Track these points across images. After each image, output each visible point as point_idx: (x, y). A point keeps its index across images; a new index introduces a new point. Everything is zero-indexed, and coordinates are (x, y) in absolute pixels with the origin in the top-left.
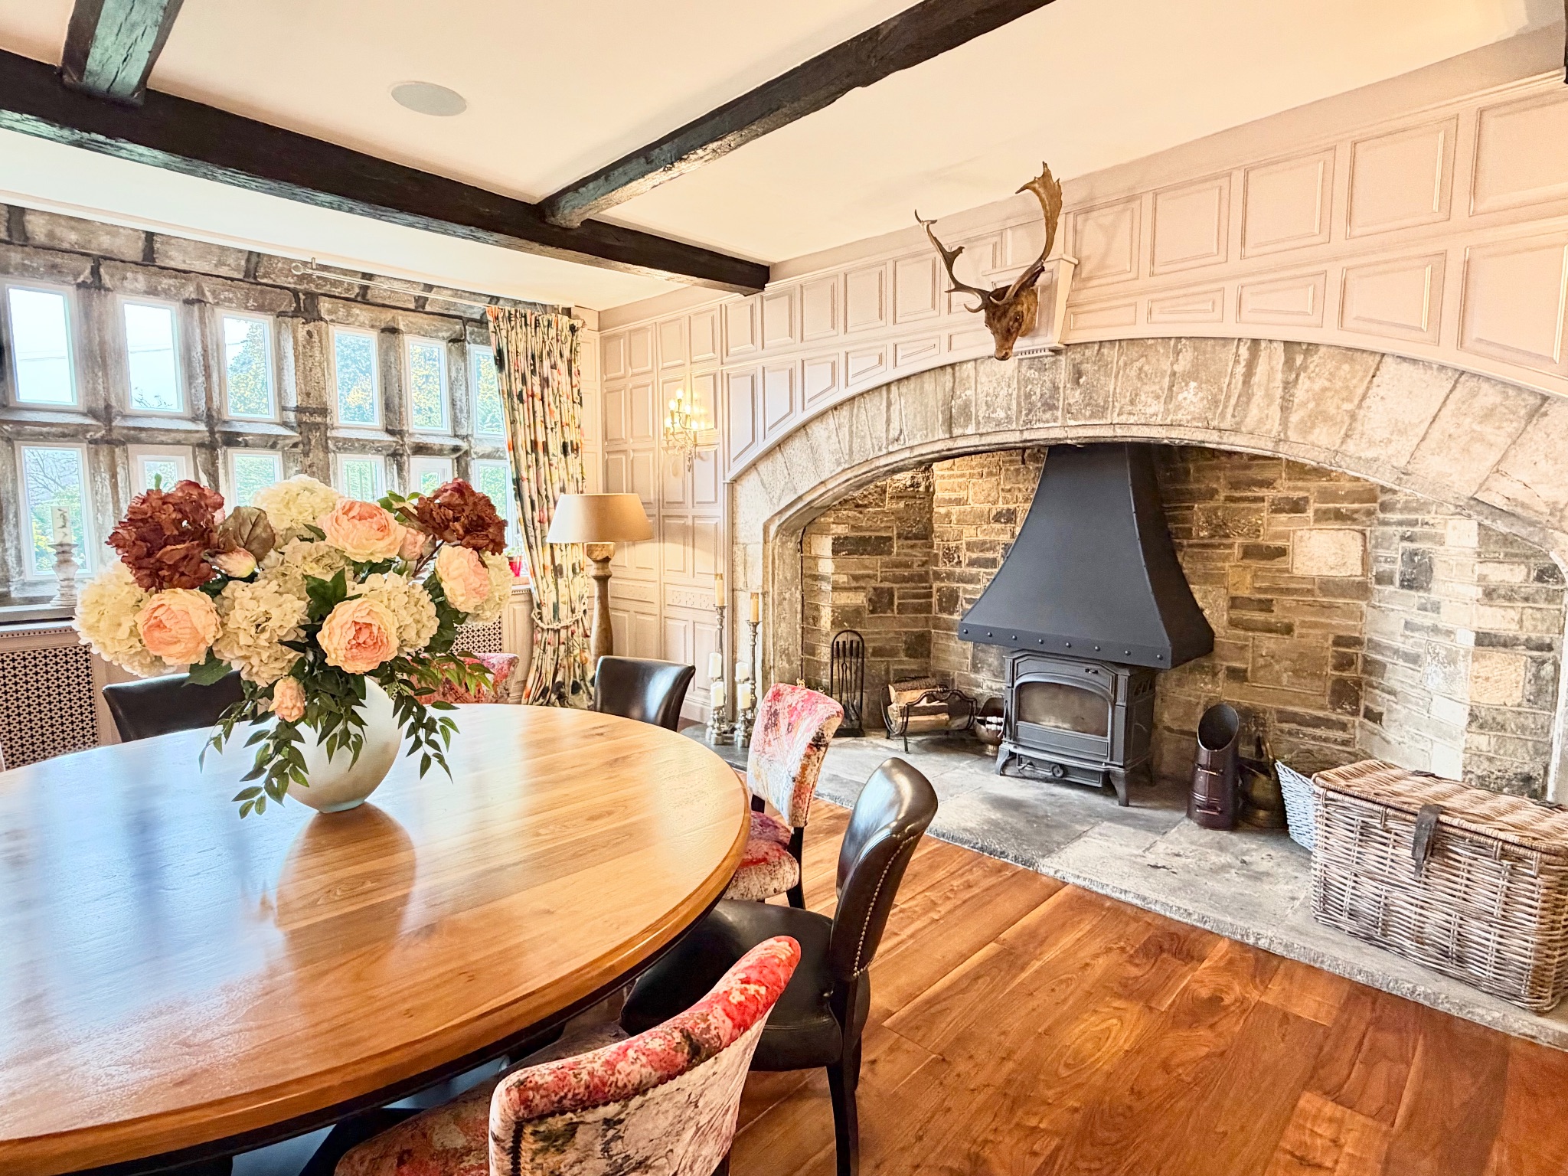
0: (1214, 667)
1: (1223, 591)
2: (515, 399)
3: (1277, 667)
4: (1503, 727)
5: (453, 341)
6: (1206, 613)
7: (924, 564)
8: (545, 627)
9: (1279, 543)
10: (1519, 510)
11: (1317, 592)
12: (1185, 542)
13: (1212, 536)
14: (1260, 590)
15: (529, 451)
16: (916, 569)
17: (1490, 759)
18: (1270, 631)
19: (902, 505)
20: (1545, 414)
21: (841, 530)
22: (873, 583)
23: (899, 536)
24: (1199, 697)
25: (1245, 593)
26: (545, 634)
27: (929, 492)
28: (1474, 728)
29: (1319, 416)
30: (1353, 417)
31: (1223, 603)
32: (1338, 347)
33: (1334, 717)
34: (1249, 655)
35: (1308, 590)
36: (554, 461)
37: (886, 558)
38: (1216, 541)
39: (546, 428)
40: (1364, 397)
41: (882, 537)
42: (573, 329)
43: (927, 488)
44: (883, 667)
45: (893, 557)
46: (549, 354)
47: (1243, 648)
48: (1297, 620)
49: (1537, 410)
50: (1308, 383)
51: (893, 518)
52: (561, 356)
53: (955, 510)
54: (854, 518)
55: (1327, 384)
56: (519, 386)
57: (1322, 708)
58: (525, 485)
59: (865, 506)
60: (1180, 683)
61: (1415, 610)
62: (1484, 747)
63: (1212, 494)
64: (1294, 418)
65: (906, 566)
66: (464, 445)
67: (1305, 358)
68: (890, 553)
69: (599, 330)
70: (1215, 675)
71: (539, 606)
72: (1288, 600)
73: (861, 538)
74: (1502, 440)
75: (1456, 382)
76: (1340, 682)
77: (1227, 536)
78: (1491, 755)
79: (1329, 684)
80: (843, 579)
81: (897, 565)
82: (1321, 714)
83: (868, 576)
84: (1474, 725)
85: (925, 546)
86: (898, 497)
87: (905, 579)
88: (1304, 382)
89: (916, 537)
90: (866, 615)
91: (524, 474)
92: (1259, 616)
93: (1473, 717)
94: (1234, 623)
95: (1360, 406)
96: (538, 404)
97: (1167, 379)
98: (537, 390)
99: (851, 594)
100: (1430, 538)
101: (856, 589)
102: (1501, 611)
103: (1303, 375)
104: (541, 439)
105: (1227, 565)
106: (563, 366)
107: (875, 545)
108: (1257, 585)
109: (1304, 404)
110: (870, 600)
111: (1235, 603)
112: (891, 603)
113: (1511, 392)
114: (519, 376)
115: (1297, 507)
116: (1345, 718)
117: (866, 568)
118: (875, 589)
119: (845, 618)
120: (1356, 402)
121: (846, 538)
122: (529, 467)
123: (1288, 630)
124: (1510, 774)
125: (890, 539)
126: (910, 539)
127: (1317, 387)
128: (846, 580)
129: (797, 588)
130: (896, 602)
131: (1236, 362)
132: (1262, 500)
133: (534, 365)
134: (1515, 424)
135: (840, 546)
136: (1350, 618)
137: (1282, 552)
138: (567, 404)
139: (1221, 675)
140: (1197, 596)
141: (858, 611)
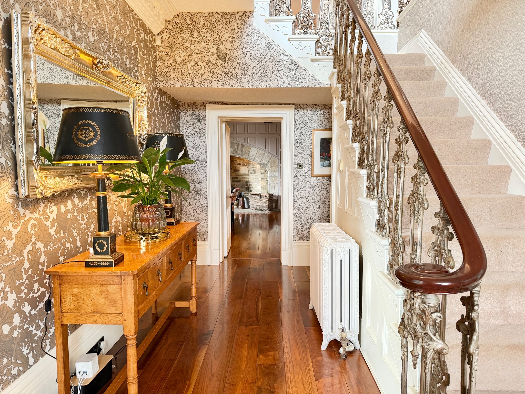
9: (238, 169)
14: (236, 176)
35: (242, 175)
61: (254, 176)
72: (240, 177)
76: (247, 188)
88: (244, 149)
92: (236, 180)
100: (255, 167)
115: (240, 164)
120: (249, 152)
123: (240, 181)
136: (247, 179)
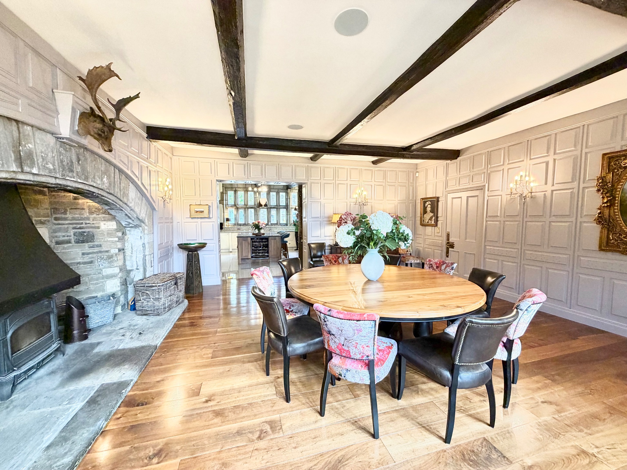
17: (122, 278)
29: (124, 194)
30: (128, 195)
50: (122, 184)
61: (87, 248)
62: (121, 275)
67: (121, 177)
100: (95, 228)
102: (120, 243)
109: (122, 190)
120: (128, 191)
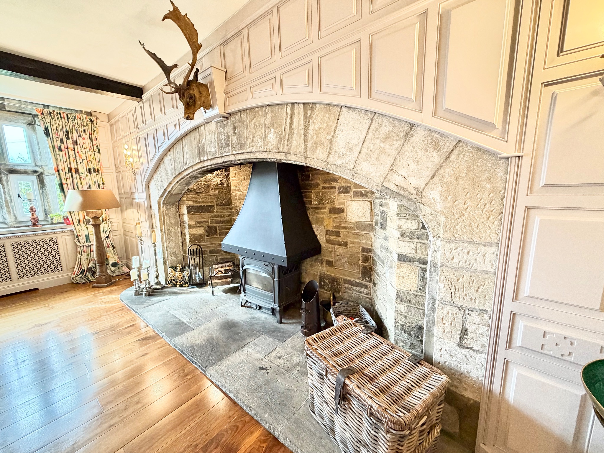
0: (322, 260)
1: (323, 227)
2: (57, 150)
3: (343, 261)
4: (410, 302)
5: (29, 124)
6: (318, 237)
7: (229, 216)
8: (81, 245)
9: (341, 207)
10: (402, 192)
11: (356, 229)
12: (310, 207)
13: (319, 204)
14: (335, 227)
15: (67, 172)
16: (226, 218)
17: (405, 317)
18: (340, 245)
19: (217, 192)
20: (413, 135)
21: (190, 203)
22: (207, 224)
23: (217, 205)
24: (318, 272)
25: (331, 228)
26: (82, 248)
27: (229, 187)
28: (398, 301)
29: (318, 144)
30: (331, 142)
31: (324, 233)
32: (323, 104)
33: (363, 282)
34: (333, 255)
35: (352, 228)
36: (83, 176)
37: (212, 214)
38: (320, 206)
39: (77, 162)
40: (335, 131)
41: (209, 206)
42: (91, 121)
43: (228, 185)
44: (214, 258)
45: (215, 213)
46: (77, 131)
47: (331, 252)
48: (348, 240)
49: (408, 133)
50: (313, 125)
51: (213, 197)
52: (85, 132)
53: (238, 193)
54: (195, 198)
55: (320, 125)
56: (59, 144)
57: (359, 278)
58: (65, 187)
59: (200, 193)
60: (311, 266)
62: (403, 311)
63: (318, 185)
64: (309, 145)
65: (222, 217)
66: (40, 170)
67: (311, 112)
68: (213, 212)
69: (108, 122)
70: (322, 263)
71: (77, 237)
72: (345, 232)
73: (200, 206)
74: (393, 152)
75: (372, 119)
76: (364, 268)
77: (323, 204)
78: (406, 314)
79: (361, 268)
80: (193, 223)
81: (218, 216)
82: (359, 281)
83: (205, 222)
84: (398, 299)
85: (229, 208)
86: (215, 189)
87: (221, 222)
88: (312, 125)
89: (224, 205)
90: (205, 237)
91: (64, 182)
92: (336, 238)
93: (398, 296)
94: (328, 241)
95: (333, 136)
96: (72, 153)
97: (263, 128)
98: (70, 145)
99: (197, 229)
100: (386, 205)
101: (199, 227)
102: (407, 244)
103: (311, 121)
104: (73, 167)
105: (324, 216)
106: (87, 137)
107: (208, 209)
108: (335, 225)
109: (312, 137)
110: (206, 231)
111: (328, 233)
112: (217, 232)
113: (397, 123)
114: (59, 140)
115: (347, 190)
116: (367, 283)
117: (204, 218)
118: (208, 227)
119: (195, 239)
120: (332, 134)
121: (193, 206)
122: (67, 179)
123: (346, 244)
124: (413, 325)
125: (213, 206)
126: (222, 206)
127: (316, 127)
128: (194, 223)
129: (178, 227)
130: (218, 231)
131: (287, 117)
132: (335, 187)
133: (68, 135)
134: (399, 142)
135: (190, 209)
136: (367, 240)
137: (342, 211)
138: (90, 153)
139: (324, 263)
140: (315, 230)
141: (201, 236)
